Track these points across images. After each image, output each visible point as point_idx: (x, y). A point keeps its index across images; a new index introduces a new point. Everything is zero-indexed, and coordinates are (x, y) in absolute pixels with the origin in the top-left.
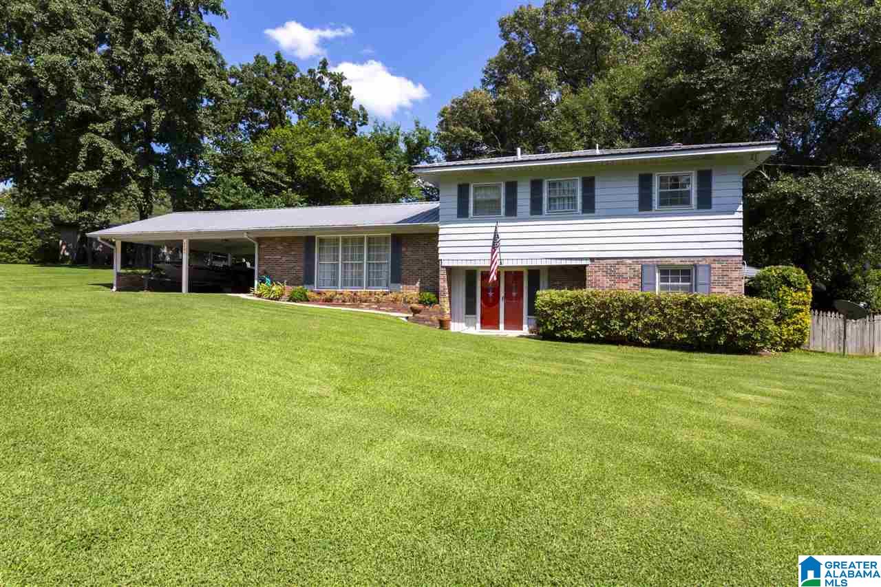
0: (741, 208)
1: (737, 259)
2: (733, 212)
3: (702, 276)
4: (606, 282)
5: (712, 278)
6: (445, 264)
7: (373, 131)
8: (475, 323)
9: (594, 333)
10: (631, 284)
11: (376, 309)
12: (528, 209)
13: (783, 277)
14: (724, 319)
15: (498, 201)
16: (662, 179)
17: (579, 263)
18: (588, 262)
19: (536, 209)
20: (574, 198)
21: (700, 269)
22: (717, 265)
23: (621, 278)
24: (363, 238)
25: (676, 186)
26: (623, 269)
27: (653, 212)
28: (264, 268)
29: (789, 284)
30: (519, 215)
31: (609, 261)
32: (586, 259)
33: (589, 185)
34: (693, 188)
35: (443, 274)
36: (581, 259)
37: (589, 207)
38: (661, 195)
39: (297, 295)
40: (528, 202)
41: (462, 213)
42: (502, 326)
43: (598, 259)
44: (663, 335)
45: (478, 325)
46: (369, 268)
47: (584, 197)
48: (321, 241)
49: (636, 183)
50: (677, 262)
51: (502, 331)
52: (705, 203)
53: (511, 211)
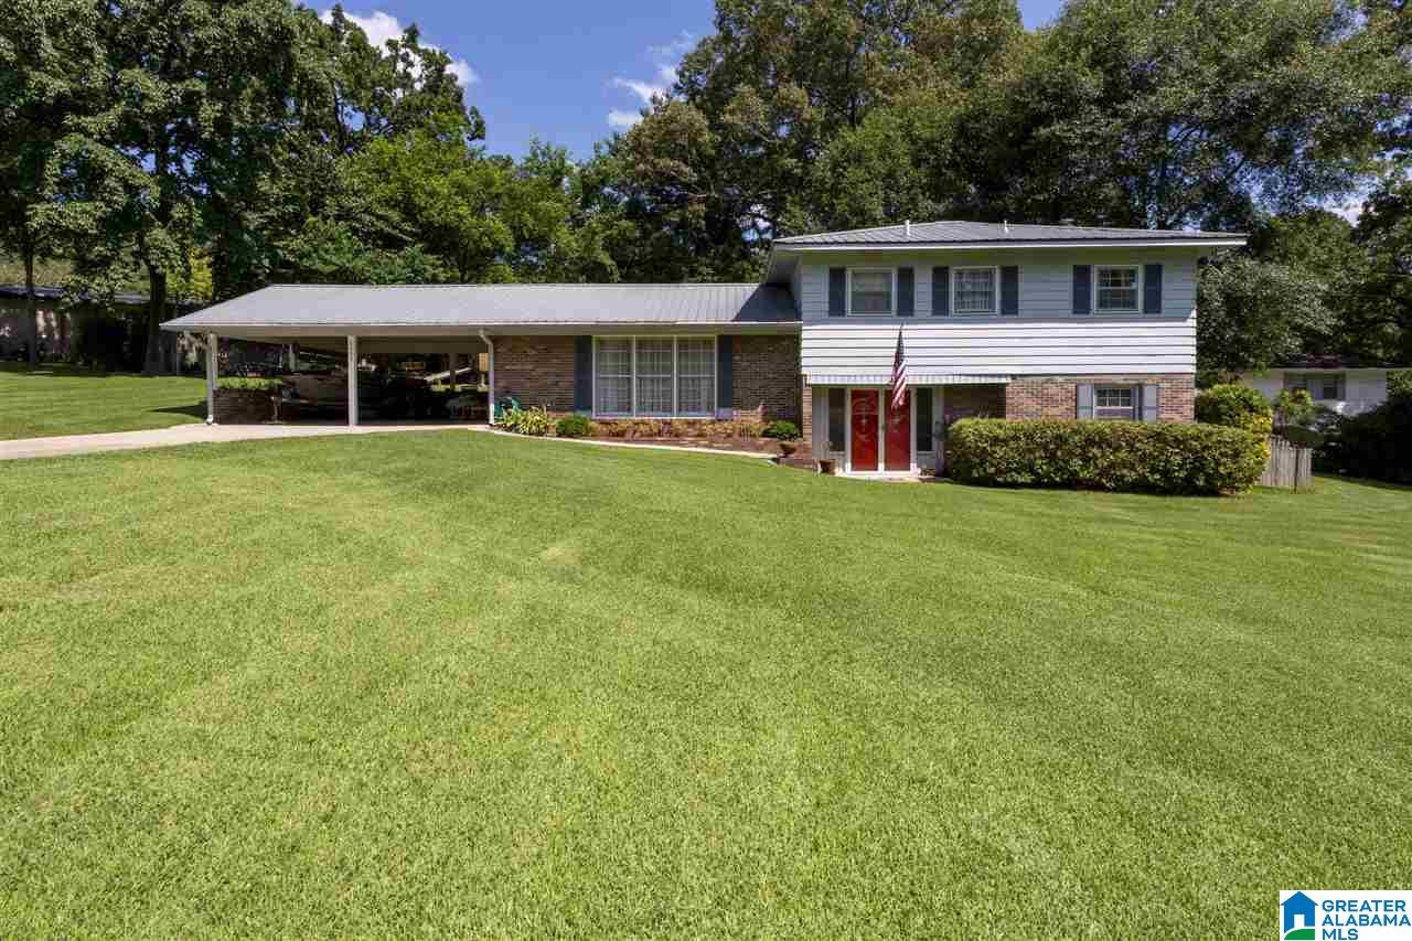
0: (1194, 314)
1: (1187, 377)
2: (1184, 319)
3: (1150, 396)
4: (1033, 406)
5: (1161, 401)
6: (811, 381)
7: (529, 155)
8: (844, 462)
9: (1047, 474)
10: (1062, 408)
11: (705, 446)
12: (930, 307)
13: (1244, 400)
14: (1205, 454)
15: (889, 295)
16: (1103, 273)
17: (996, 380)
18: (1009, 380)
19: (940, 309)
20: (990, 294)
21: (1146, 389)
22: (1165, 385)
23: (1050, 400)
24: (671, 341)
25: (1117, 283)
26: (1053, 389)
27: (1091, 315)
28: (502, 384)
29: (1252, 409)
30: (917, 315)
31: (1035, 379)
32: (1006, 376)
33: (1010, 275)
34: (1139, 286)
35: (807, 396)
36: (1000, 376)
37: (1010, 308)
38: (1101, 293)
39: (572, 428)
40: (929, 298)
41: (836, 310)
42: (881, 466)
43: (1021, 375)
44: (1130, 476)
45: (849, 465)
46: (680, 385)
47: (1003, 293)
48: (601, 342)
49: (1070, 277)
50: (1120, 380)
51: (881, 473)
52: (1153, 307)
53: (906, 310)
